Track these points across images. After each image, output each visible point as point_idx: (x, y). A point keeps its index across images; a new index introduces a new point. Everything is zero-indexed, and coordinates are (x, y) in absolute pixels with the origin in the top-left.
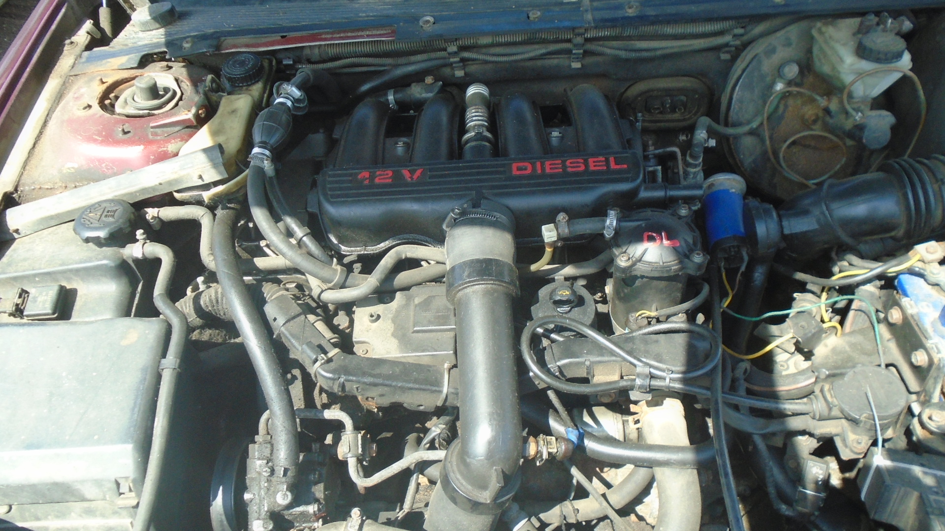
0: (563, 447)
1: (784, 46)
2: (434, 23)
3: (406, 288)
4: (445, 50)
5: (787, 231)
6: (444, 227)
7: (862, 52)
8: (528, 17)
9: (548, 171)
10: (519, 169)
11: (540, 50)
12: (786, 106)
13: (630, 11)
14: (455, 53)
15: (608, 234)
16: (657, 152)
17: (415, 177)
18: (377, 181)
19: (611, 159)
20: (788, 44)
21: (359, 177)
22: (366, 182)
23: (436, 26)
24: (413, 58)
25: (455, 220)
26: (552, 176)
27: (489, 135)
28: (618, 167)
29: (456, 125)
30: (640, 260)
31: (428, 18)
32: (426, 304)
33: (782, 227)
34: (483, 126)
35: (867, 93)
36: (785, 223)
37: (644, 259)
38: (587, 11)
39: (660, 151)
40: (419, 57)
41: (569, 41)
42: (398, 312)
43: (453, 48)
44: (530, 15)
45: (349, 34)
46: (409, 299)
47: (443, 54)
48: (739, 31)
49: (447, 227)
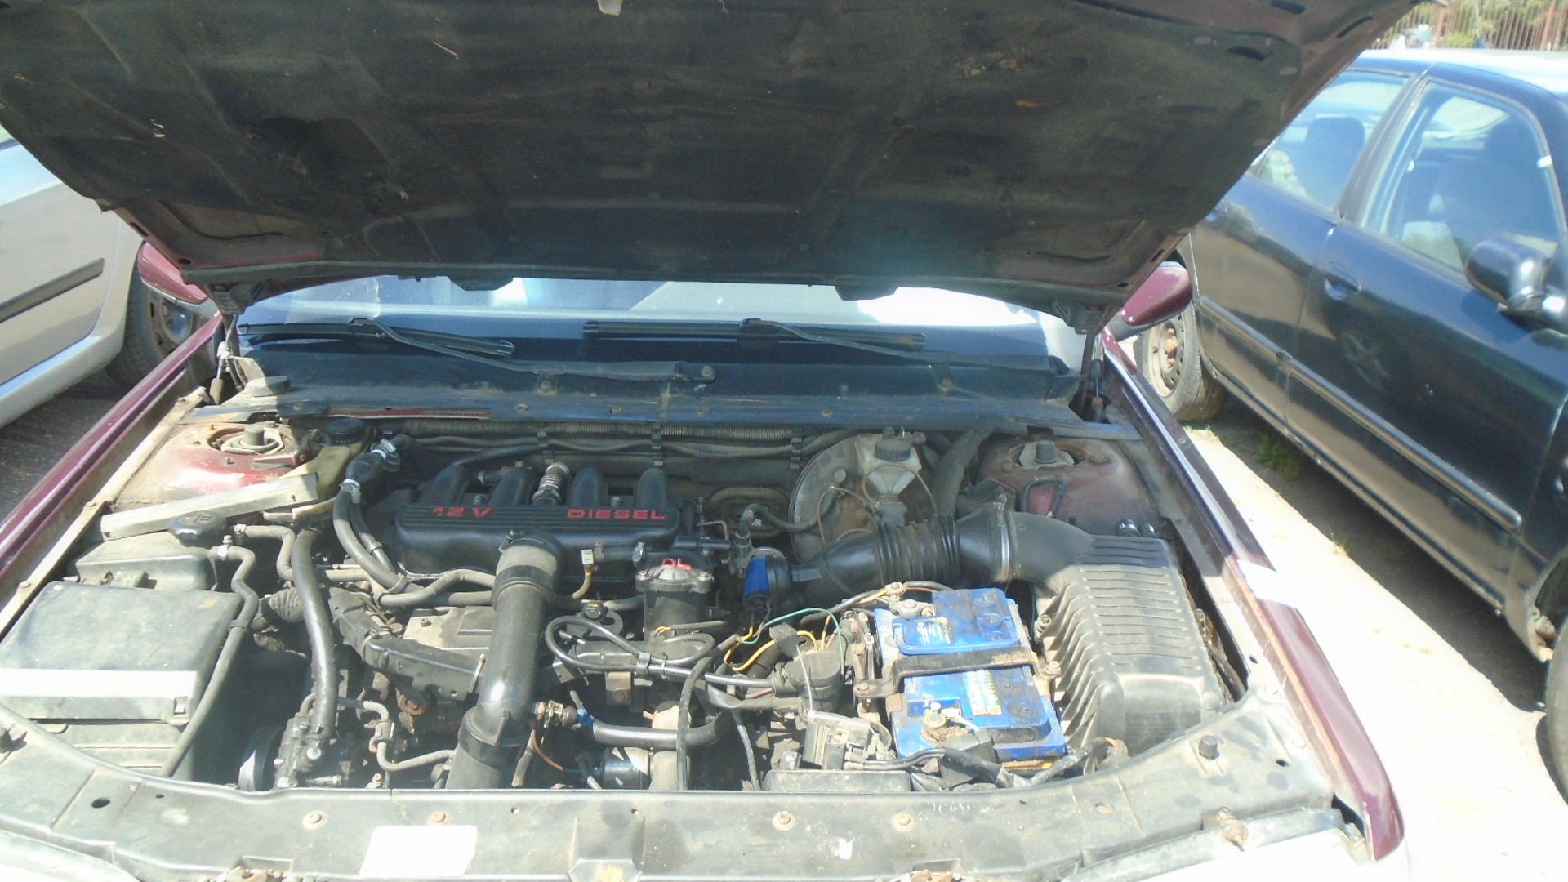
0: (568, 714)
1: (838, 456)
2: (527, 409)
3: (461, 606)
4: (534, 435)
5: (795, 580)
6: (500, 549)
7: (879, 453)
8: (611, 412)
9: (598, 516)
10: (573, 514)
11: (622, 444)
12: (842, 509)
13: (700, 413)
14: (544, 438)
15: (636, 560)
16: (706, 524)
17: (483, 514)
18: (449, 514)
19: (653, 513)
20: (841, 454)
21: (434, 510)
22: (440, 515)
23: (528, 412)
24: (506, 442)
25: (510, 541)
26: (599, 520)
27: (557, 495)
28: (657, 518)
29: (531, 487)
30: (657, 577)
31: (523, 406)
32: (473, 616)
33: (791, 576)
34: (554, 488)
35: (890, 489)
36: (794, 573)
37: (660, 577)
38: (663, 411)
39: (710, 523)
40: (511, 441)
41: (649, 437)
42: (448, 622)
43: (542, 434)
44: (613, 410)
45: (449, 412)
46: (460, 614)
47: (534, 440)
48: (799, 440)
49: (502, 549)
